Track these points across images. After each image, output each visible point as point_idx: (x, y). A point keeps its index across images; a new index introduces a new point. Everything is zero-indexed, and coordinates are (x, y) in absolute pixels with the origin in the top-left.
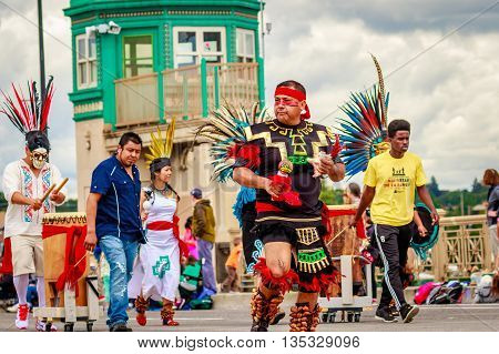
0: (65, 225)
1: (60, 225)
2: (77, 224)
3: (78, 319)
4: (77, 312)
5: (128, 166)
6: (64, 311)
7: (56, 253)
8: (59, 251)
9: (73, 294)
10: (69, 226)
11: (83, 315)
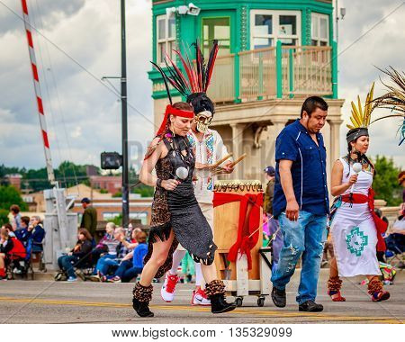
0: (239, 192)
1: (233, 192)
2: (251, 192)
3: (251, 293)
4: (250, 285)
5: (314, 133)
6: (236, 285)
7: (227, 223)
8: (231, 220)
9: (246, 266)
10: (243, 193)
11: (255, 288)
